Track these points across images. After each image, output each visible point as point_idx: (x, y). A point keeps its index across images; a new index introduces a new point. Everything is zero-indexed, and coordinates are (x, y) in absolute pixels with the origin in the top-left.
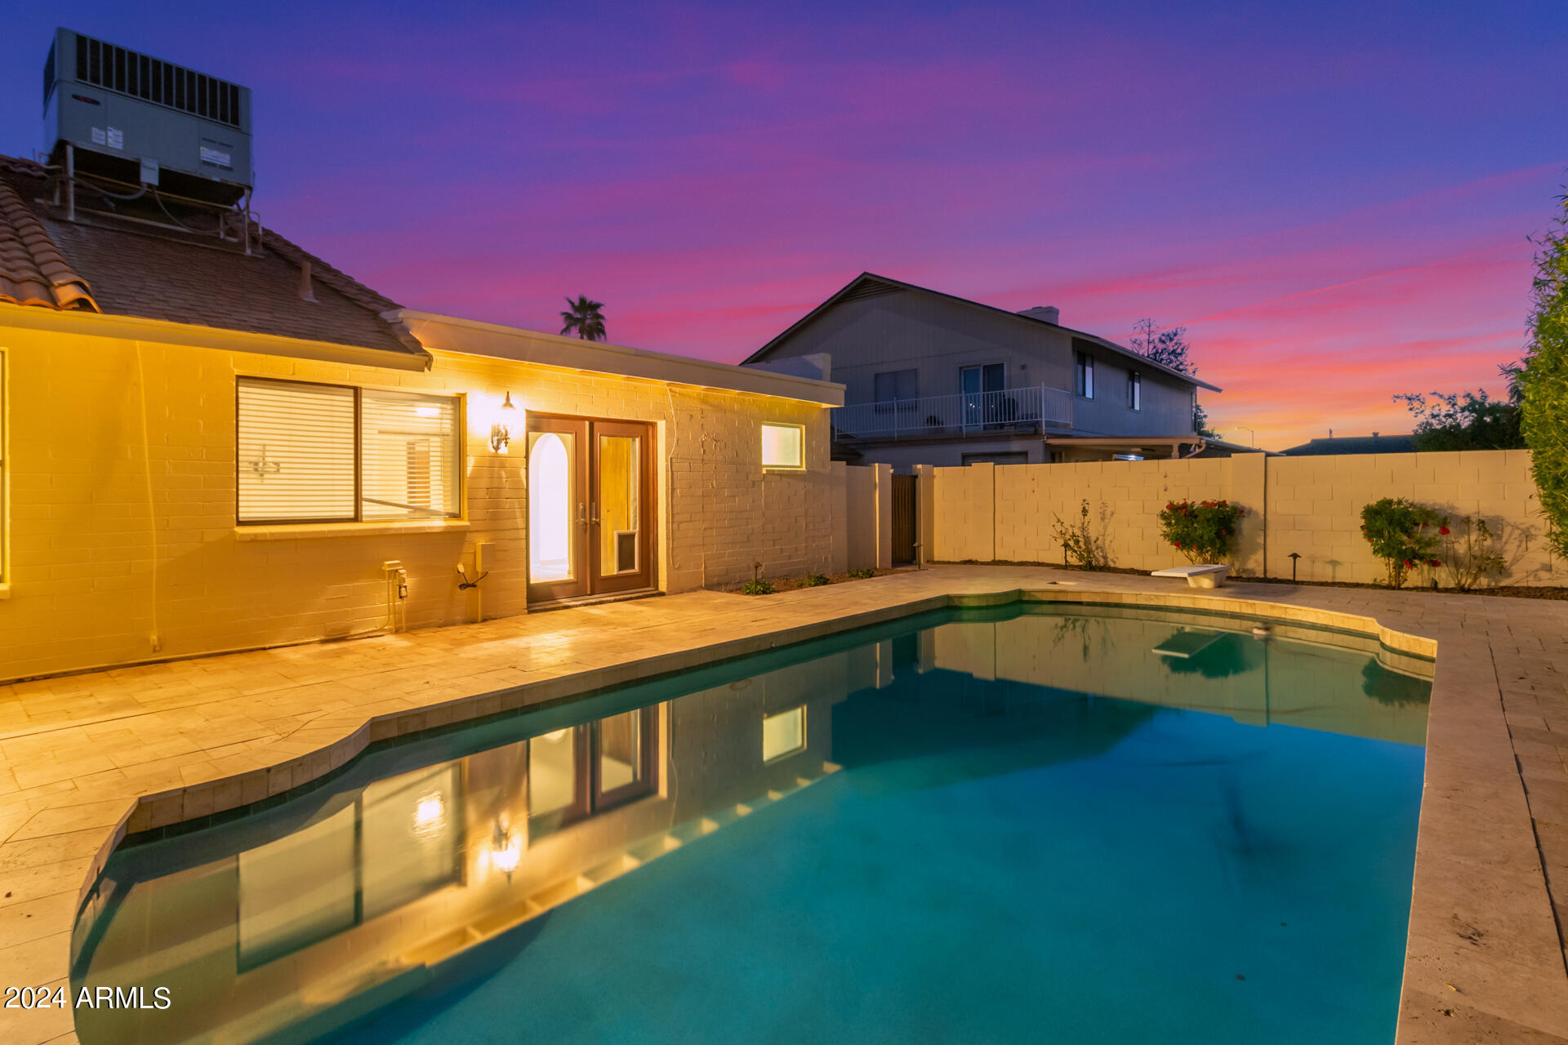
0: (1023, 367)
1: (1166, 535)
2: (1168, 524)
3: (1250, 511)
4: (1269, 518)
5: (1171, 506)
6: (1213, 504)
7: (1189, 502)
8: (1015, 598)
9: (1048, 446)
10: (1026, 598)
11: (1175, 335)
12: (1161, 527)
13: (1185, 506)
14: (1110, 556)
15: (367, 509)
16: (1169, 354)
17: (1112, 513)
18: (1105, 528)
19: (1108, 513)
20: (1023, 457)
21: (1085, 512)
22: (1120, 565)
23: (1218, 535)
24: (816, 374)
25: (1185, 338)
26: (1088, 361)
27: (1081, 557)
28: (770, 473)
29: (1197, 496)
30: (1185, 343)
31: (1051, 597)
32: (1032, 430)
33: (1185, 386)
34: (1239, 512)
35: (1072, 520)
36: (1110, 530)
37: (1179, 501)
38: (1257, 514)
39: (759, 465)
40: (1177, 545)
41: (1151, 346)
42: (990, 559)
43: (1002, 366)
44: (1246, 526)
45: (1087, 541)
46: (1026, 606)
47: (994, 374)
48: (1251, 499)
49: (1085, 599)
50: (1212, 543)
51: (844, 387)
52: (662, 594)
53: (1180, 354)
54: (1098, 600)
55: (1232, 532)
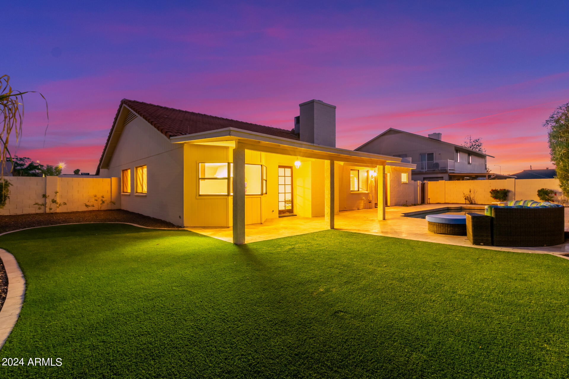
0: (440, 154)
1: (491, 196)
2: (492, 194)
3: (511, 191)
4: (516, 192)
5: (492, 190)
6: (502, 190)
7: (496, 189)
8: (460, 208)
9: (449, 175)
10: (463, 208)
11: (479, 140)
12: (490, 194)
13: (496, 190)
14: (476, 201)
15: (360, 190)
16: (477, 146)
17: (477, 192)
18: (475, 195)
19: (476, 192)
20: (442, 178)
21: (470, 191)
22: (479, 204)
23: (504, 196)
24: (409, 162)
25: (481, 141)
26: (458, 152)
27: (469, 202)
28: (403, 183)
29: (499, 188)
30: (482, 142)
31: (468, 208)
32: (444, 171)
33: (482, 156)
34: (508, 191)
35: (467, 193)
36: (476, 195)
37: (494, 189)
38: (513, 192)
39: (401, 182)
40: (494, 198)
41: (471, 144)
42: (444, 202)
43: (433, 154)
44: (510, 194)
45: (470, 198)
46: (463, 210)
47: (431, 156)
48: (511, 188)
49: (476, 208)
50: (502, 198)
51: (416, 165)
52: (389, 206)
53: (480, 146)
54: (479, 208)
55: (507, 196)
